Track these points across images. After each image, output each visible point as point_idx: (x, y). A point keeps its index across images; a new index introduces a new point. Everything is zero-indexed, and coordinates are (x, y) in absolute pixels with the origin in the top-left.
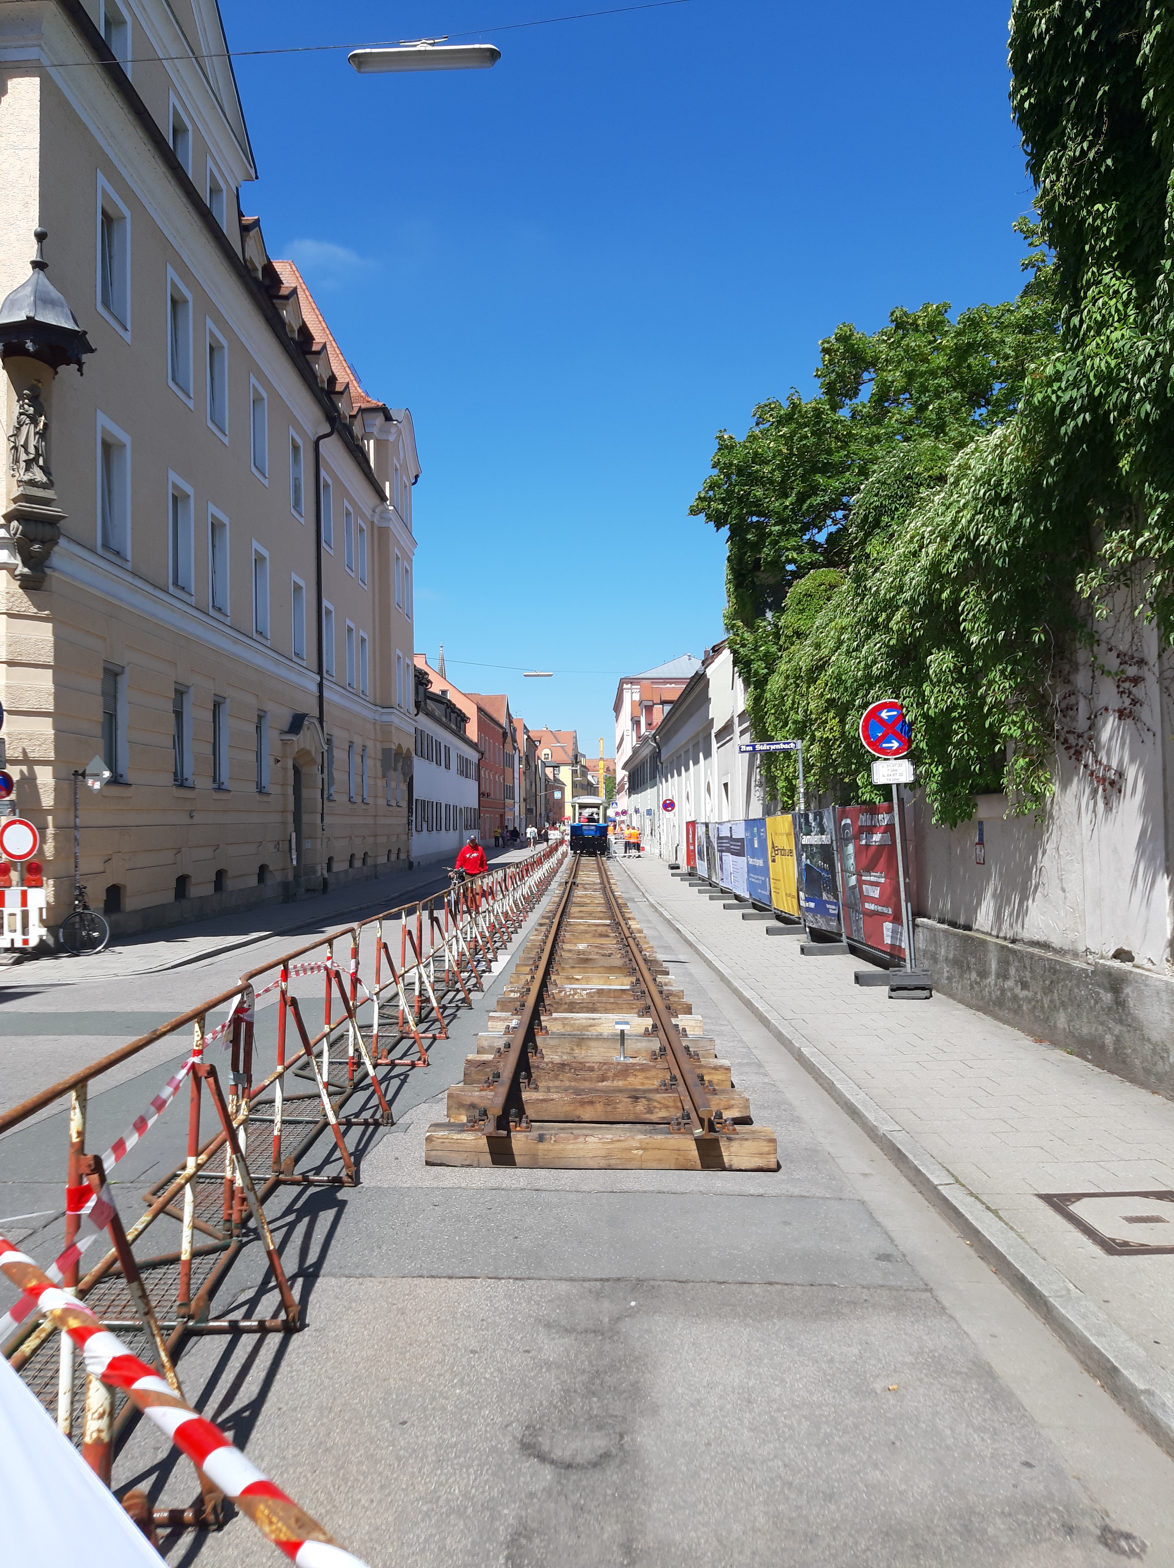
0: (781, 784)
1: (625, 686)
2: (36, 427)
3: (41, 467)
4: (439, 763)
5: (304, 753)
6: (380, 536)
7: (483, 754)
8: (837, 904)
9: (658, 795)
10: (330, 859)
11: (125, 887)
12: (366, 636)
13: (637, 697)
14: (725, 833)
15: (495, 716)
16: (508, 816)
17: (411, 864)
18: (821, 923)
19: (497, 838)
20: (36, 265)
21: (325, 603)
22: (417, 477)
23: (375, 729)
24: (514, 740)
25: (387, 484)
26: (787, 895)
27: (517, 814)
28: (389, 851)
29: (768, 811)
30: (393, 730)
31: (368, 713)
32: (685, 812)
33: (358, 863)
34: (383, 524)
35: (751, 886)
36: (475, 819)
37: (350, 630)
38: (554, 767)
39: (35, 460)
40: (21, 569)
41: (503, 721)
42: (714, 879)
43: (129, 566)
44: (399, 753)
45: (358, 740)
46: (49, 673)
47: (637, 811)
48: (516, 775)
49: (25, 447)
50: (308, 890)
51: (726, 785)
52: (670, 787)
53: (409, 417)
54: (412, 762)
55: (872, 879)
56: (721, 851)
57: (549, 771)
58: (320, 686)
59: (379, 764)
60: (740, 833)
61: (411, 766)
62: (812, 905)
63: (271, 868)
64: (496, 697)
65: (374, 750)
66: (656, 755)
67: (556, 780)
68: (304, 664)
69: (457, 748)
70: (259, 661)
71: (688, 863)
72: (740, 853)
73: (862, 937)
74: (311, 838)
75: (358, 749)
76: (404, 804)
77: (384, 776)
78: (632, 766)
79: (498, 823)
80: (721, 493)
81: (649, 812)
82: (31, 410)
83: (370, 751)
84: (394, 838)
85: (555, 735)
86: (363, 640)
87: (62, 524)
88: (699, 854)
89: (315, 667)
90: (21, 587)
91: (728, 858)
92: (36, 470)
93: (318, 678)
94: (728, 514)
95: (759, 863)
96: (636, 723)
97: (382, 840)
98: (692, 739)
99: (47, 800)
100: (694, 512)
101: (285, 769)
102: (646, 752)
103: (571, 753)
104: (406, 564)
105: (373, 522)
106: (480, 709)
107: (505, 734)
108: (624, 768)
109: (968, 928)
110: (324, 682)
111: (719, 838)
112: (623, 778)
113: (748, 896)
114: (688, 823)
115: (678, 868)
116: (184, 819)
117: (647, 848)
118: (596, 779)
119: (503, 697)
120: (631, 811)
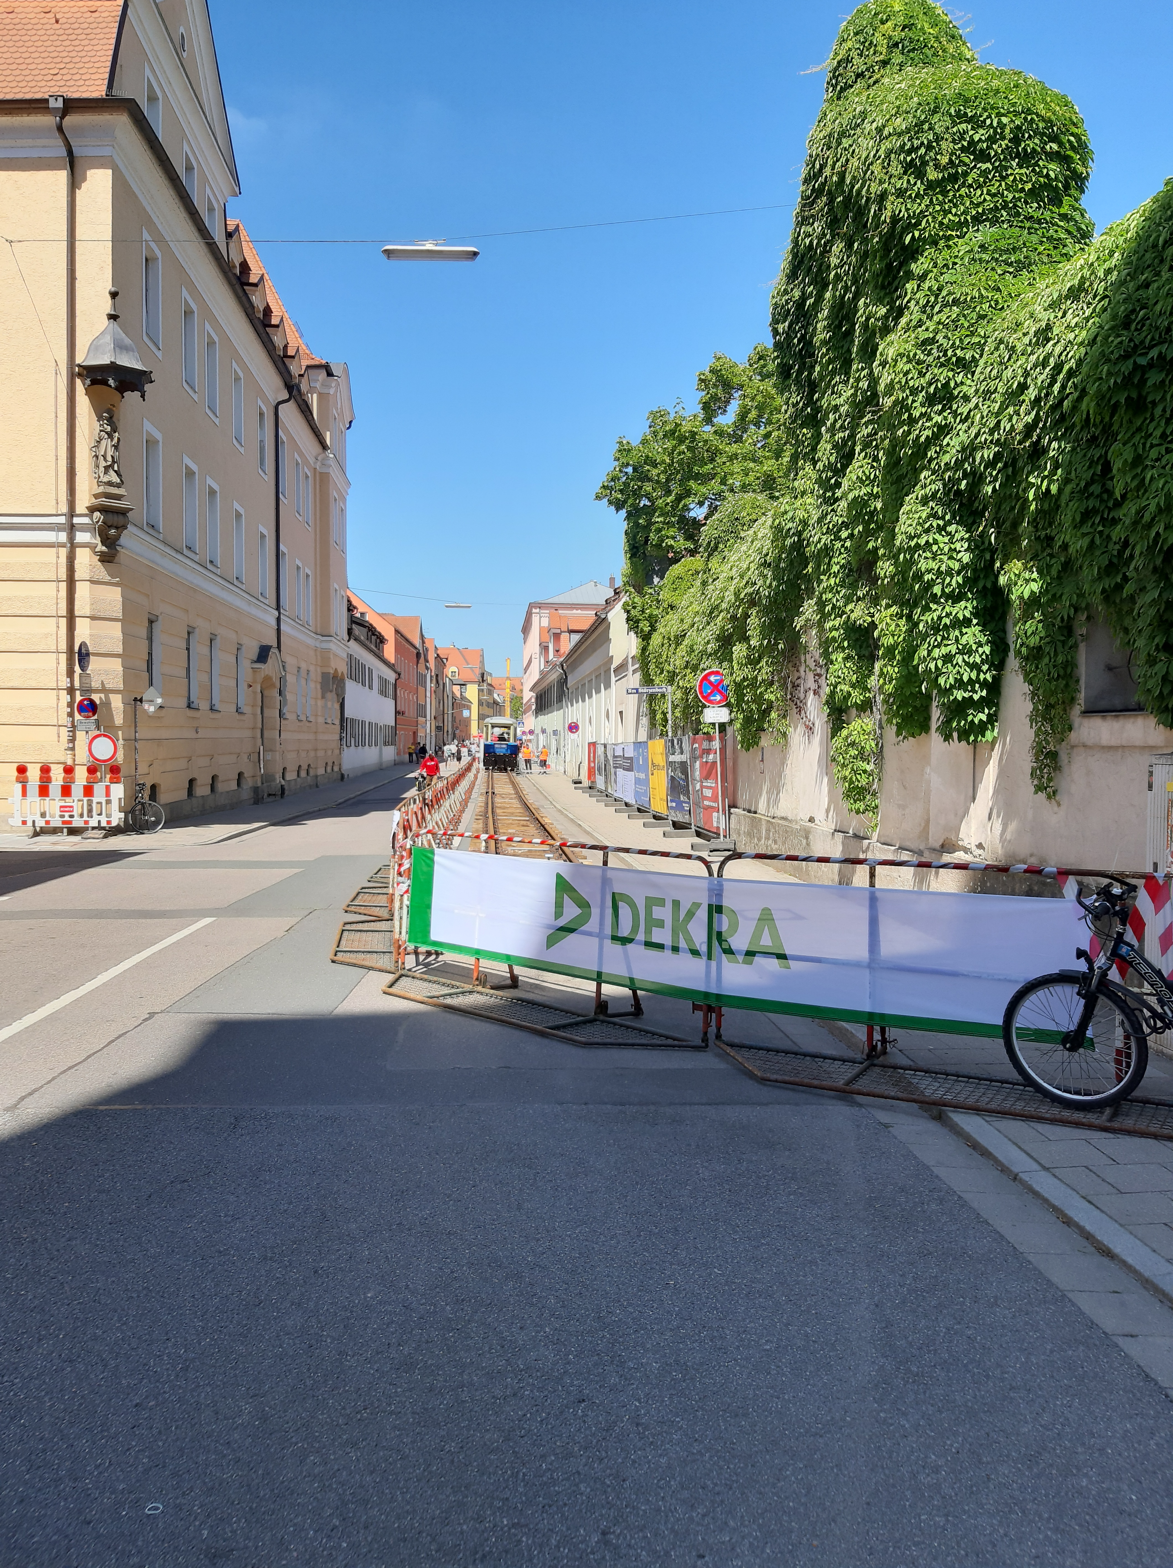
0: (659, 716)
1: (534, 610)
2: (112, 441)
3: (115, 471)
4: (364, 684)
5: (267, 678)
6: (321, 481)
7: (399, 675)
8: (689, 803)
9: (564, 717)
10: (285, 769)
11: (160, 785)
12: (310, 573)
13: (545, 622)
14: (619, 753)
15: (409, 636)
16: (421, 734)
17: (342, 776)
18: (680, 818)
19: (410, 754)
20: (112, 317)
21: (282, 547)
22: (351, 422)
23: (316, 655)
24: (427, 661)
25: (328, 433)
26: (661, 799)
27: (428, 731)
28: (326, 764)
29: (651, 737)
30: (332, 657)
31: (311, 641)
32: (587, 734)
33: (303, 774)
34: (324, 470)
35: (637, 794)
36: (391, 736)
37: (298, 568)
38: (460, 685)
39: (111, 466)
40: (101, 548)
41: (417, 642)
42: (610, 791)
43: (161, 537)
44: (335, 677)
45: (304, 666)
46: (119, 625)
47: (544, 731)
48: (428, 694)
49: (104, 457)
50: (269, 795)
51: (621, 713)
52: (575, 711)
53: (346, 371)
54: (344, 684)
55: (709, 785)
56: (615, 767)
57: (456, 689)
58: (278, 620)
59: (319, 686)
60: (630, 753)
61: (343, 689)
62: (674, 804)
63: (246, 775)
64: (410, 618)
65: (316, 675)
66: (563, 682)
67: (463, 698)
68: (267, 602)
69: (378, 669)
70: (238, 603)
71: (589, 778)
72: (629, 769)
73: (701, 824)
74: (271, 750)
75: (303, 673)
76: (337, 722)
77: (323, 697)
78: (540, 688)
79: (412, 741)
80: (619, 485)
81: (555, 732)
82: (109, 429)
83: (312, 674)
84: (329, 753)
85: (463, 653)
86: (308, 576)
87: (130, 514)
88: (599, 770)
89: (274, 605)
90: (99, 560)
91: (620, 772)
92: (112, 472)
93: (276, 613)
94: (625, 502)
95: (642, 776)
96: (545, 648)
97: (321, 753)
98: (595, 670)
99: (119, 720)
100: (598, 497)
101: (255, 693)
102: (554, 676)
103: (478, 672)
104: (342, 505)
105: (315, 469)
106: (397, 632)
107: (418, 655)
108: (531, 690)
109: (755, 813)
110: (282, 617)
111: (615, 757)
112: (531, 699)
113: (634, 803)
114: (590, 744)
115: (580, 783)
116: (191, 734)
117: (553, 765)
118: (501, 697)
119: (417, 618)
120: (538, 731)
